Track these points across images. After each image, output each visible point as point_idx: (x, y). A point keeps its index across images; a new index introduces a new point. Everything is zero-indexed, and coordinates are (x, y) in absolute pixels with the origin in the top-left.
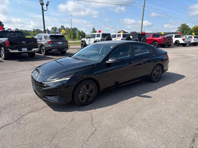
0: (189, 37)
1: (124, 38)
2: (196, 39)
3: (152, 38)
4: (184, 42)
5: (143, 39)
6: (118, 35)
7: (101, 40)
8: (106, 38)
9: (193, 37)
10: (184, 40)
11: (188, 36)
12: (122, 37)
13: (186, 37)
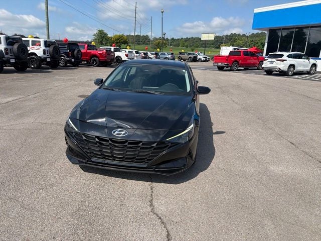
0: (129, 52)
1: (48, 48)
2: (137, 55)
3: (88, 51)
4: (128, 59)
5: (78, 52)
6: (32, 41)
7: (5, 49)
8: (16, 47)
9: (134, 51)
10: (127, 55)
11: (127, 50)
12: (42, 47)
13: (126, 51)
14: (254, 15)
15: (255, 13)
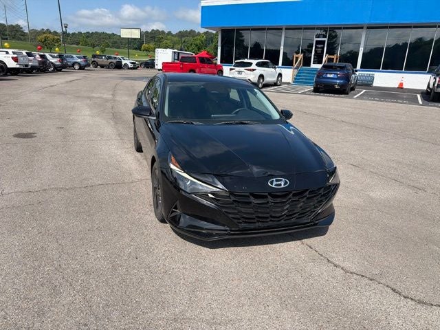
2: (31, 58)
4: (18, 66)
9: (24, 53)
10: (15, 60)
11: (10, 51)
14: (202, 10)
15: (202, 7)
